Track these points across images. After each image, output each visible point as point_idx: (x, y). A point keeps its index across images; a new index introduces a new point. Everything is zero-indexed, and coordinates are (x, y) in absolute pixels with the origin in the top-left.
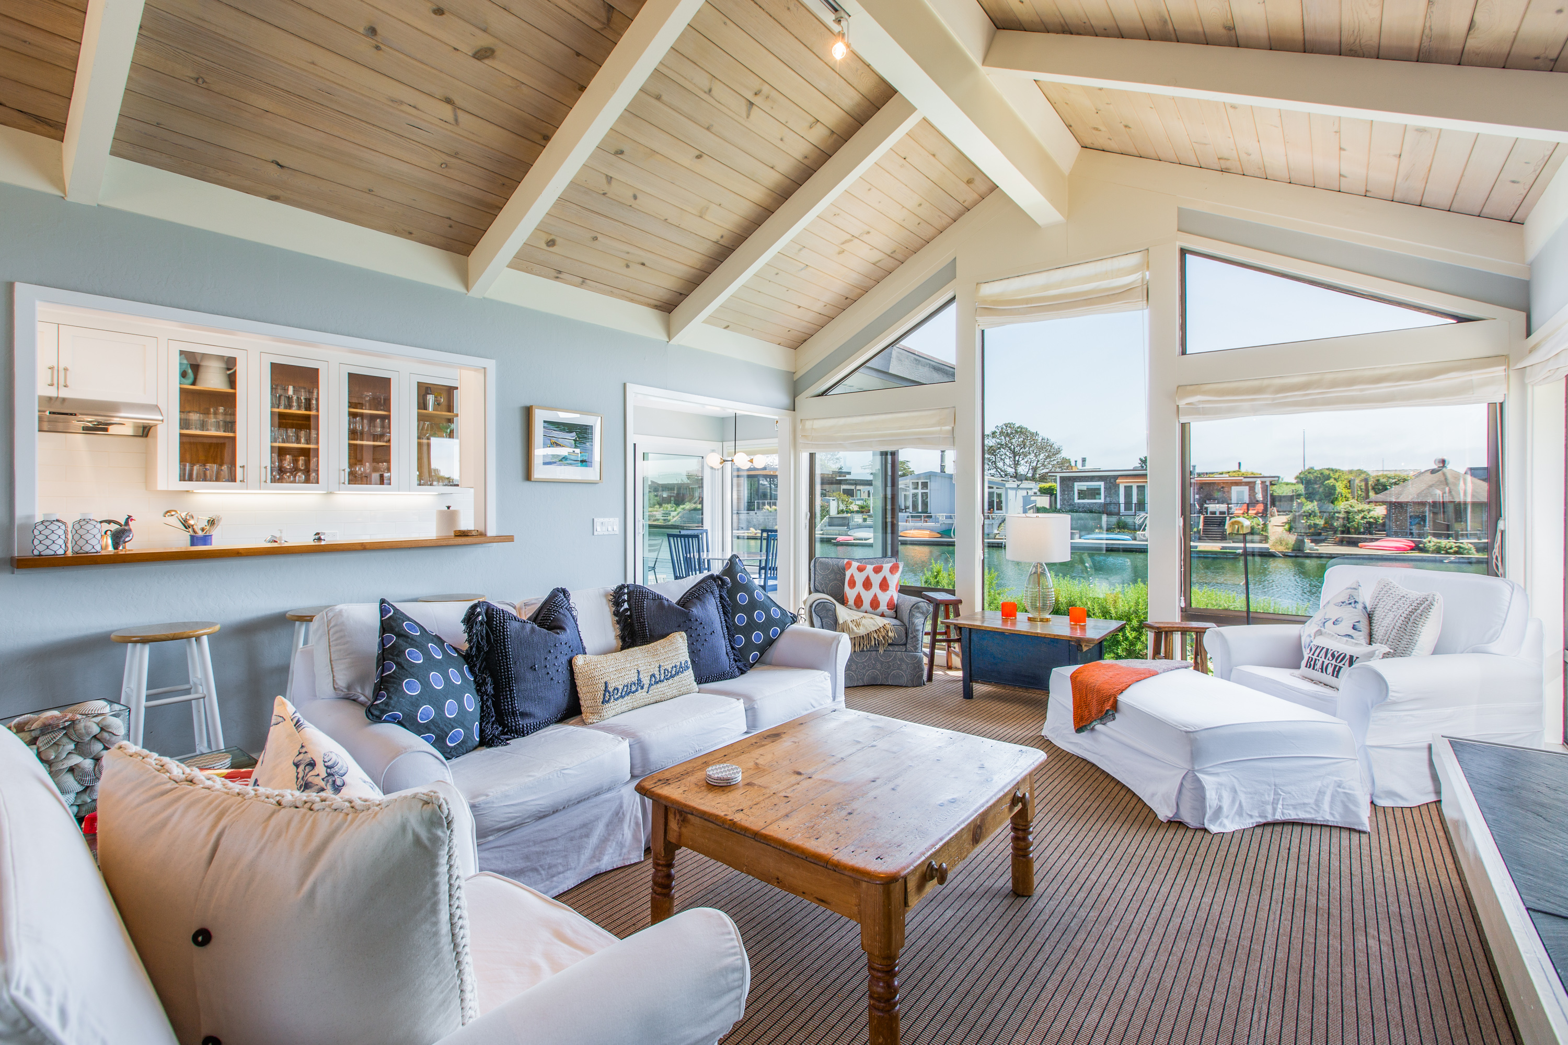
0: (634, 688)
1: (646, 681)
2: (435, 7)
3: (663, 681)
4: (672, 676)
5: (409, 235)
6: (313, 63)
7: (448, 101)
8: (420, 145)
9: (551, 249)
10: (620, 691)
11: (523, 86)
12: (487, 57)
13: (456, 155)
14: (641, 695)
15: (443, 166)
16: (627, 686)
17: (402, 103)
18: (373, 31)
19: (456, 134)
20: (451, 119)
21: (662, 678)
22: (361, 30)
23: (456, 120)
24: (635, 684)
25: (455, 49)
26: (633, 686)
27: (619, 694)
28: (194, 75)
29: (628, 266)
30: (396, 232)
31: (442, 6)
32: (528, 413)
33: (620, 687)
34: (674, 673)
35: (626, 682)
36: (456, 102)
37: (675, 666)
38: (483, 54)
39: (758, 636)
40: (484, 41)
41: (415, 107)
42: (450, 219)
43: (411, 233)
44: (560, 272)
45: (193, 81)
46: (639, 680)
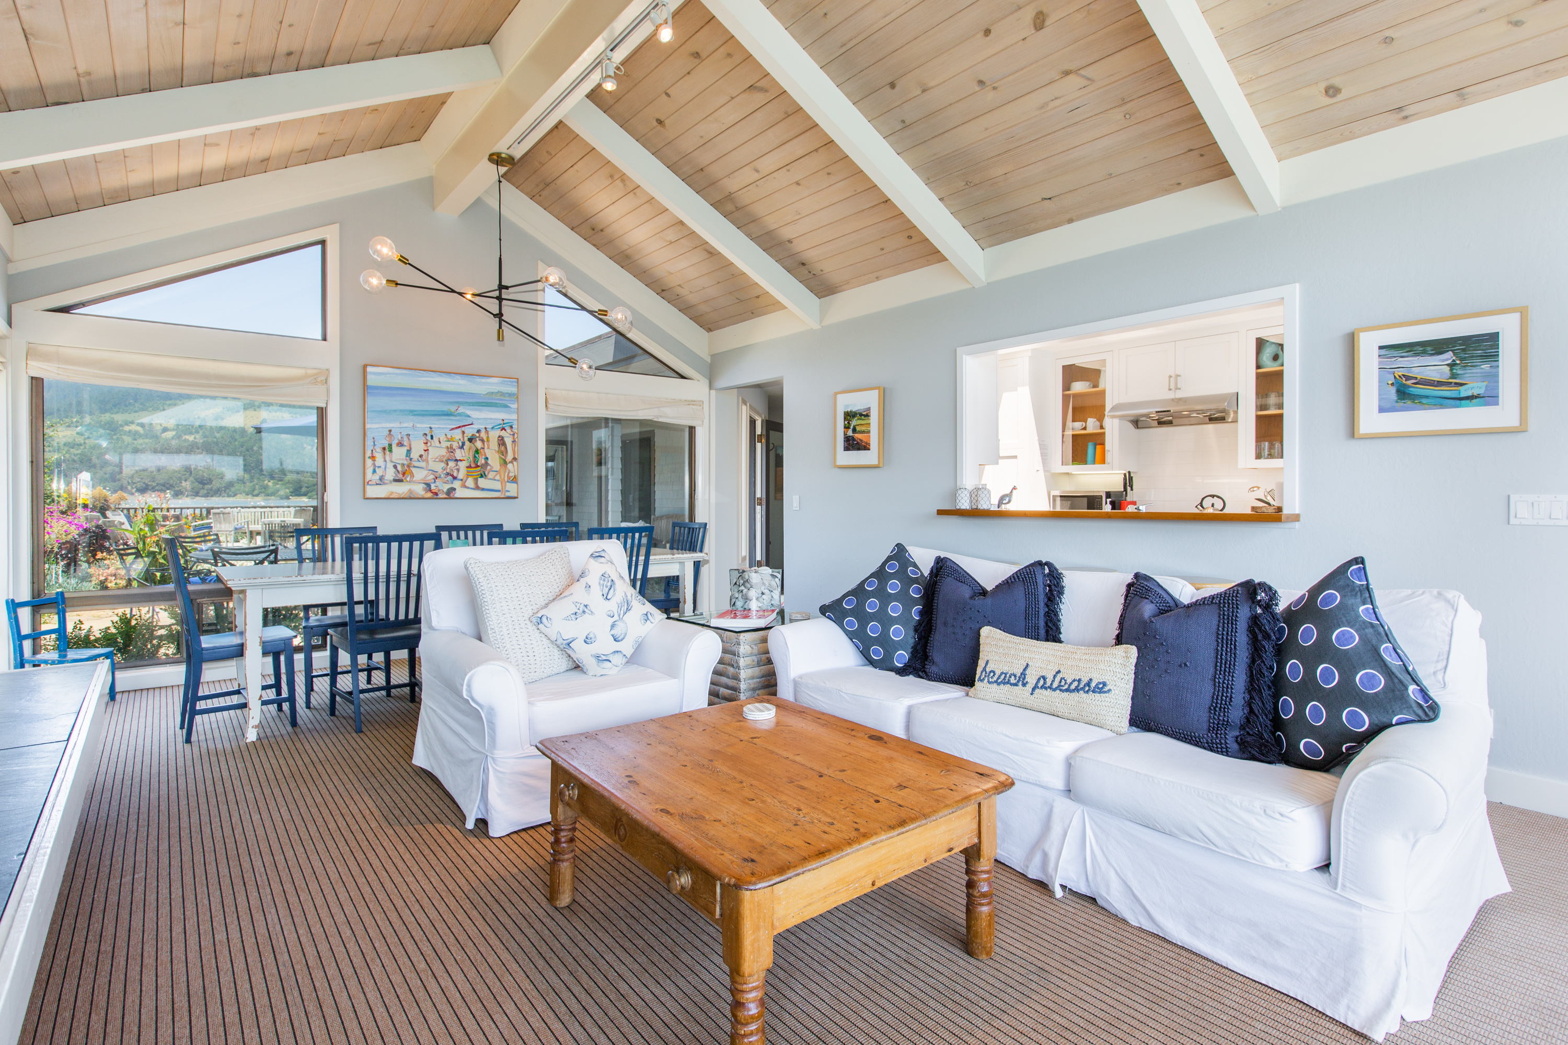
0: (1013, 680)
1: (1031, 680)
2: (982, 33)
3: (1054, 690)
4: (1067, 690)
5: (1178, 186)
6: (986, 129)
7: (1067, 73)
8: (1093, 118)
9: (1339, 97)
10: (996, 676)
11: (1090, 6)
12: (1044, 21)
13: (1124, 102)
14: (1021, 692)
15: (1127, 117)
16: (1006, 674)
17: (1046, 104)
18: (981, 82)
19: (1102, 87)
20: (1086, 82)
21: (1055, 685)
22: (977, 89)
23: (1088, 79)
24: (1015, 676)
25: (1023, 40)
26: (1013, 677)
27: (995, 679)
28: (964, 183)
29: (1517, 24)
30: (1168, 191)
31: (984, 28)
32: (1351, 341)
33: (998, 673)
34: (1073, 687)
35: (1005, 669)
36: (1071, 68)
37: (1079, 681)
38: (1039, 22)
39: (1316, 712)
40: (1028, 14)
41: (1056, 99)
42: (1192, 150)
43: (1179, 184)
44: (1400, 109)
45: (967, 187)
46: (1023, 674)
